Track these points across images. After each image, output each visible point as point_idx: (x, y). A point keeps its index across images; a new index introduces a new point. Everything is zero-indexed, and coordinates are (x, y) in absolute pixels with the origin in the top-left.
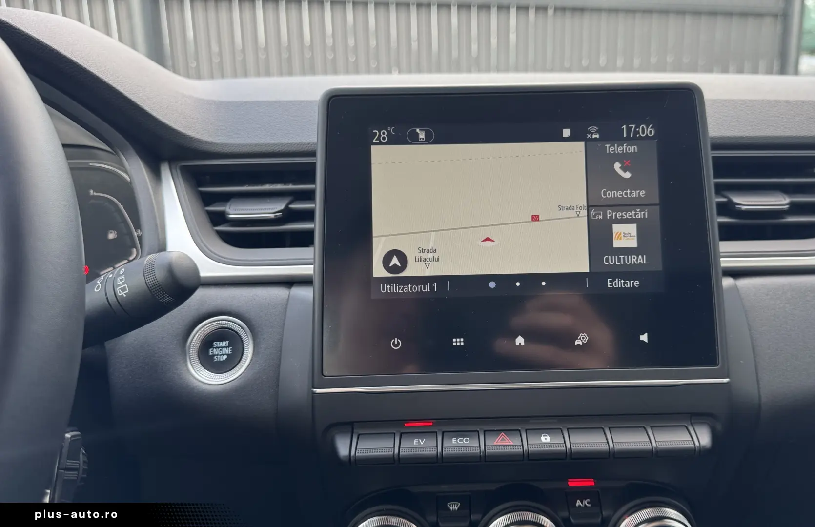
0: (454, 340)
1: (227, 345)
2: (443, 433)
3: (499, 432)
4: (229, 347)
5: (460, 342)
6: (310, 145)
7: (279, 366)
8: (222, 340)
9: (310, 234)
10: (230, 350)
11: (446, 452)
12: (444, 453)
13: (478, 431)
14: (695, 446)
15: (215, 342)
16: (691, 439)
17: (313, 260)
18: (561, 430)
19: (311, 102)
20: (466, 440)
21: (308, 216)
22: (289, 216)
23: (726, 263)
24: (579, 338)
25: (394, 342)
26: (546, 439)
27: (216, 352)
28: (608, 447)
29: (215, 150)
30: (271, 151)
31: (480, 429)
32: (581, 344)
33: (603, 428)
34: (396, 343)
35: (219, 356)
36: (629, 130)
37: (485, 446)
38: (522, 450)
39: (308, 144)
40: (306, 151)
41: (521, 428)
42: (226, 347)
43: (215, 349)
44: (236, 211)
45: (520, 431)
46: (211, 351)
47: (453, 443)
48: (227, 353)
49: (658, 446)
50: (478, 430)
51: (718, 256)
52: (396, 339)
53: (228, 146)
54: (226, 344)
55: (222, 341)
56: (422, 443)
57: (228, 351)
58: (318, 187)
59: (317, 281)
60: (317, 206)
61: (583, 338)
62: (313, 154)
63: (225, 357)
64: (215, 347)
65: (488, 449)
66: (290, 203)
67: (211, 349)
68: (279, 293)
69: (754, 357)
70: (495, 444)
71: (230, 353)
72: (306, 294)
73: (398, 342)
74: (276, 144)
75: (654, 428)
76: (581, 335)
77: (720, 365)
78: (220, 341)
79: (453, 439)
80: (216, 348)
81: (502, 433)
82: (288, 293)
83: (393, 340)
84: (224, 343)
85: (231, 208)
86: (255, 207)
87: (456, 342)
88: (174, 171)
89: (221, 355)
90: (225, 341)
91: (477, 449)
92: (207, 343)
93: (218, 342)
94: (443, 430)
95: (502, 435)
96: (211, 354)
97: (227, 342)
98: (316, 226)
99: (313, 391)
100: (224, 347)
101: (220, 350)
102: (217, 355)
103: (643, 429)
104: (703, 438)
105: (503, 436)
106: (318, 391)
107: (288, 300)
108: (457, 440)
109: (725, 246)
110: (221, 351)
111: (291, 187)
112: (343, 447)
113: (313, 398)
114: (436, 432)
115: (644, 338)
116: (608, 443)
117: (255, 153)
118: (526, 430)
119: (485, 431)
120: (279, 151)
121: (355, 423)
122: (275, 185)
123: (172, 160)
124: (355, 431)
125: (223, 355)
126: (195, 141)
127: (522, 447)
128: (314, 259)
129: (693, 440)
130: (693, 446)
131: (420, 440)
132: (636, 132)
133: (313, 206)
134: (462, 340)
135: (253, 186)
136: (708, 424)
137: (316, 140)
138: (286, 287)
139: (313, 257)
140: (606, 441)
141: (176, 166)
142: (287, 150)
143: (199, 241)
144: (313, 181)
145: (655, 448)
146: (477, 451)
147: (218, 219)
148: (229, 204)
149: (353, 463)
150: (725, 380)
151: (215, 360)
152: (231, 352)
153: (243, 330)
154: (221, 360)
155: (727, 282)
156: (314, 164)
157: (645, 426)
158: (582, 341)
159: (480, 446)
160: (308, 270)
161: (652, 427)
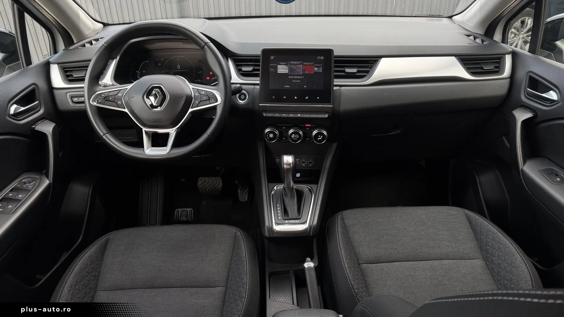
2: (282, 113)
5: (285, 97)
7: (253, 99)
8: (243, 95)
9: (259, 74)
11: (282, 116)
18: (302, 114)
21: (258, 70)
22: (254, 70)
23: (335, 83)
26: (299, 115)
28: (309, 117)
30: (250, 56)
31: (287, 113)
32: (307, 99)
33: (309, 114)
36: (319, 58)
37: (288, 116)
38: (295, 117)
40: (258, 56)
43: (241, 96)
44: (244, 69)
45: (295, 113)
51: (333, 82)
53: (243, 54)
57: (244, 97)
58: (261, 64)
59: (260, 85)
60: (260, 68)
62: (260, 56)
66: (255, 67)
68: (252, 87)
70: (290, 115)
72: (258, 87)
73: (274, 97)
75: (318, 114)
77: (331, 103)
86: (247, 68)
98: (260, 72)
103: (316, 114)
104: (327, 116)
105: (292, 114)
106: (260, 105)
107: (254, 88)
108: (284, 114)
109: (335, 80)
111: (255, 64)
112: (264, 115)
114: (280, 113)
115: (318, 98)
117: (247, 56)
119: (289, 113)
121: (267, 110)
122: (251, 63)
123: (231, 57)
124: (266, 112)
126: (235, 53)
130: (324, 117)
131: (277, 114)
132: (320, 58)
135: (247, 63)
136: (328, 114)
137: (260, 54)
138: (254, 86)
139: (259, 79)
141: (232, 59)
142: (254, 55)
143: (238, 76)
144: (260, 63)
145: (318, 117)
147: (240, 70)
148: (242, 67)
149: (266, 117)
150: (332, 106)
151: (241, 98)
153: (246, 93)
155: (335, 88)
156: (260, 59)
160: (258, 82)
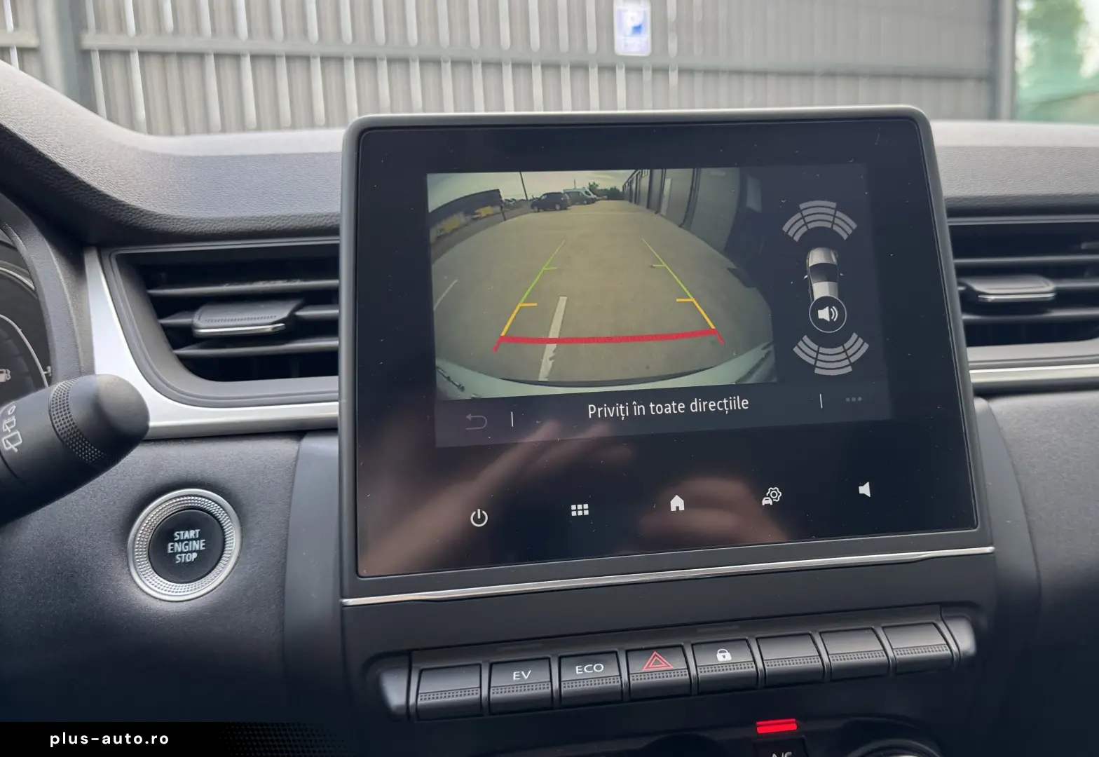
0: (573, 507)
1: (197, 536)
2: (560, 658)
3: (651, 651)
4: (199, 539)
5: (583, 510)
6: (328, 218)
7: (284, 566)
8: (188, 528)
9: (331, 353)
10: (202, 544)
11: (567, 688)
12: (563, 690)
13: (616, 653)
14: (951, 651)
15: (178, 532)
16: (944, 642)
17: (337, 394)
18: (747, 641)
19: (330, 154)
20: (599, 668)
21: (330, 327)
22: (295, 328)
24: (767, 494)
25: (476, 515)
26: (724, 656)
27: (178, 547)
28: (820, 663)
29: (173, 228)
30: (266, 229)
31: (620, 649)
32: (771, 504)
33: (810, 634)
34: (479, 517)
35: (183, 555)
37: (629, 674)
38: (688, 676)
39: (326, 216)
40: (322, 227)
41: (685, 643)
42: (196, 539)
43: (176, 544)
44: (209, 323)
45: (681, 646)
46: (170, 548)
47: (577, 672)
48: (198, 549)
49: (897, 657)
50: (616, 650)
51: (965, 367)
52: (479, 510)
53: (196, 222)
54: (195, 535)
55: (189, 531)
56: (526, 677)
57: (199, 545)
58: (344, 282)
60: (343, 311)
61: (774, 494)
62: (335, 231)
63: (195, 555)
64: (176, 539)
65: (634, 680)
66: (299, 308)
67: (170, 544)
68: (284, 448)
69: (1026, 514)
70: (644, 670)
71: (202, 548)
72: (327, 447)
73: (482, 514)
74: (274, 217)
75: (886, 630)
76: (771, 490)
77: (979, 527)
78: (184, 530)
79: (577, 667)
80: (178, 541)
81: (655, 653)
82: (297, 448)
83: (474, 513)
84: (192, 532)
85: (202, 318)
86: (240, 316)
87: (577, 510)
88: (106, 262)
89: (186, 553)
90: (194, 529)
91: (616, 680)
92: (164, 534)
93: (182, 532)
94: (559, 655)
95: (655, 655)
96: (170, 552)
97: (198, 531)
98: (343, 343)
99: (341, 603)
100: (192, 540)
101: (186, 545)
102: (182, 552)
103: (871, 632)
104: (962, 640)
105: (656, 657)
106: (351, 602)
107: (297, 459)
108: (583, 668)
110: (187, 547)
111: (298, 284)
113: (342, 613)
114: (549, 659)
115: (865, 489)
116: (820, 655)
117: (241, 232)
118: (692, 645)
119: (627, 652)
120: (279, 227)
121: (415, 652)
122: (272, 282)
123: (102, 247)
124: (414, 665)
125: (191, 552)
126: (142, 214)
127: (687, 673)
128: (340, 391)
129: (948, 644)
130: (949, 652)
131: (523, 673)
133: (335, 312)
134: (586, 506)
135: (238, 284)
136: (967, 619)
137: (339, 210)
138: (291, 438)
139: (337, 389)
140: (817, 654)
141: (110, 255)
142: (291, 226)
143: (148, 370)
144: (335, 273)
145: (892, 659)
146: (616, 684)
148: (199, 312)
149: (414, 717)
150: (988, 549)
151: (177, 562)
152: (203, 546)
153: (224, 510)
154: (188, 561)
156: (335, 248)
157: (873, 627)
158: (772, 499)
159: (620, 675)
160: (330, 410)
161: (883, 628)
